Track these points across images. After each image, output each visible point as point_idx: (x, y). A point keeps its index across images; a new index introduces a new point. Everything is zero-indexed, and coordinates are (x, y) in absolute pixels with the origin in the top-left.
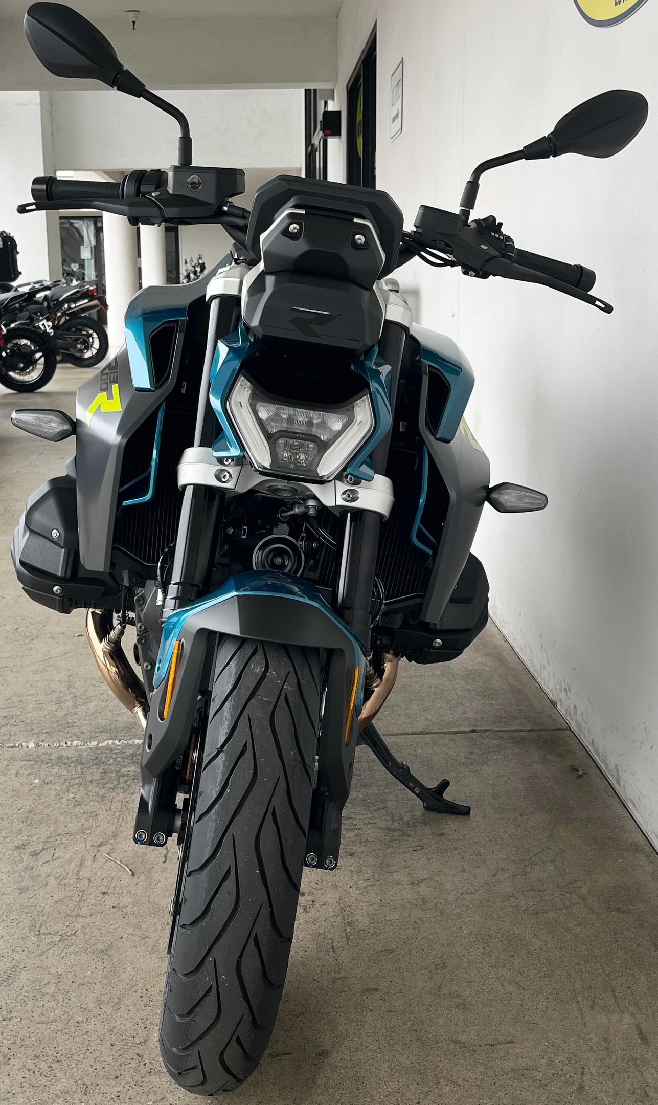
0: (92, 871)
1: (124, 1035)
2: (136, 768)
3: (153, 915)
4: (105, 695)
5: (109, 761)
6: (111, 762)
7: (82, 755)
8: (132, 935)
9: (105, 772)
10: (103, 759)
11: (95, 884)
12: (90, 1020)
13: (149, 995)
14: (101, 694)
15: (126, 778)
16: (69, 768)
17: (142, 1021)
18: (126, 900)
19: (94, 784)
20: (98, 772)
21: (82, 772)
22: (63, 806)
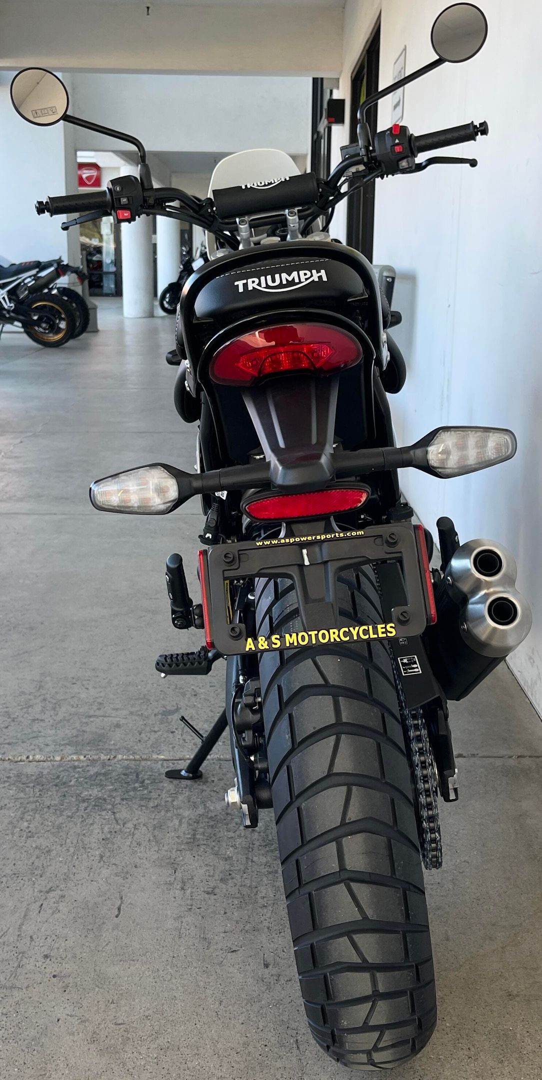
0: (35, 926)
2: (98, 791)
3: (97, 989)
4: (75, 700)
5: (71, 781)
6: (72, 783)
7: (42, 773)
8: (71, 1016)
9: (65, 796)
10: (64, 780)
11: (37, 944)
14: (73, 697)
15: (86, 804)
16: (27, 789)
18: (69, 967)
19: (52, 810)
20: (57, 795)
21: (40, 794)
22: (15, 837)
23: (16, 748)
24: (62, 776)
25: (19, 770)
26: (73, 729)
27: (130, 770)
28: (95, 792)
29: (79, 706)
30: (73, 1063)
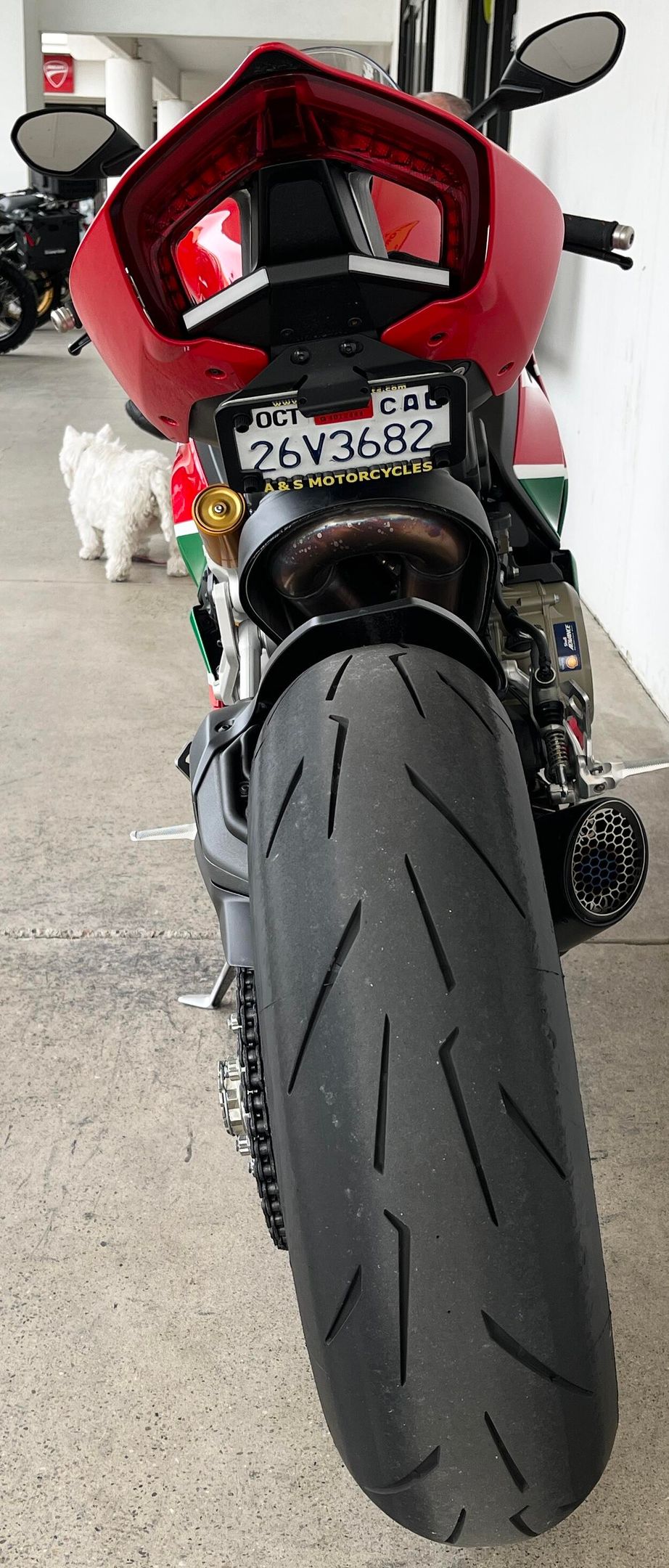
0: (69, 1172)
1: (117, 1508)
2: (143, 982)
3: (168, 1264)
4: (95, 850)
5: (100, 966)
6: (103, 969)
7: (57, 954)
8: (133, 1300)
9: (93, 987)
10: (91, 964)
11: (73, 1198)
12: (60, 1475)
13: (160, 1425)
14: (91, 846)
15: (127, 999)
16: (38, 977)
17: (150, 1480)
18: (123, 1232)
19: (76, 1007)
20: (82, 986)
21: (57, 985)
22: (26, 1045)
23: (16, 917)
24: (86, 959)
25: (22, 950)
26: (97, 892)
27: (186, 953)
28: (138, 982)
29: (102, 859)
30: (142, 1367)
